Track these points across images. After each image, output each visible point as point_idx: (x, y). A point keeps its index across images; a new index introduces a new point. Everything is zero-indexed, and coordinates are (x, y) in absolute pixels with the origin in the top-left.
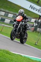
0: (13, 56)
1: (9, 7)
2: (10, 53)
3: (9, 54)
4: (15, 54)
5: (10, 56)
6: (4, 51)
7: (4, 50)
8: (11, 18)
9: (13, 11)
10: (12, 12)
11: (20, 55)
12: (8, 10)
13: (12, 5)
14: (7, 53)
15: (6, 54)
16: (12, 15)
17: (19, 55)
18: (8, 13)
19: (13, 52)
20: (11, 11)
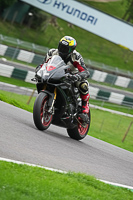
0: (106, 193)
1: (94, 50)
2: (99, 182)
3: (96, 188)
4: (112, 187)
5: (99, 192)
6: (80, 178)
7: (79, 176)
8: (101, 83)
9: (106, 64)
10: (104, 67)
11: (126, 189)
12: (92, 60)
13: (104, 45)
14: (88, 184)
15: (86, 187)
16: (105, 74)
17: (122, 188)
18: (93, 68)
19: (106, 182)
20: (101, 62)
